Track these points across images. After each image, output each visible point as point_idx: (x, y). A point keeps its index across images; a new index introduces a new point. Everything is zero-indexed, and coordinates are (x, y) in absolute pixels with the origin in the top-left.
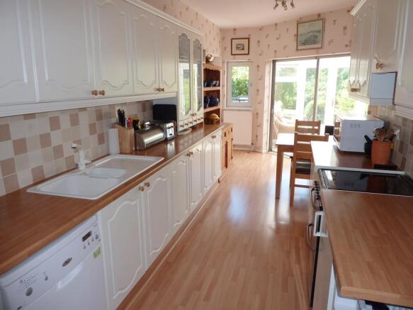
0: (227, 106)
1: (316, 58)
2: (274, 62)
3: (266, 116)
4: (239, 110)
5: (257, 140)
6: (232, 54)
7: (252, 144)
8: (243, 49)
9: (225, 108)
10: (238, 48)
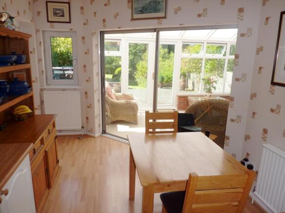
0: (47, 84)
1: (155, 30)
2: (102, 33)
3: (97, 96)
4: (64, 90)
5: (87, 122)
6: (48, 21)
7: (83, 127)
8: (63, 16)
9: (45, 87)
10: (55, 14)
